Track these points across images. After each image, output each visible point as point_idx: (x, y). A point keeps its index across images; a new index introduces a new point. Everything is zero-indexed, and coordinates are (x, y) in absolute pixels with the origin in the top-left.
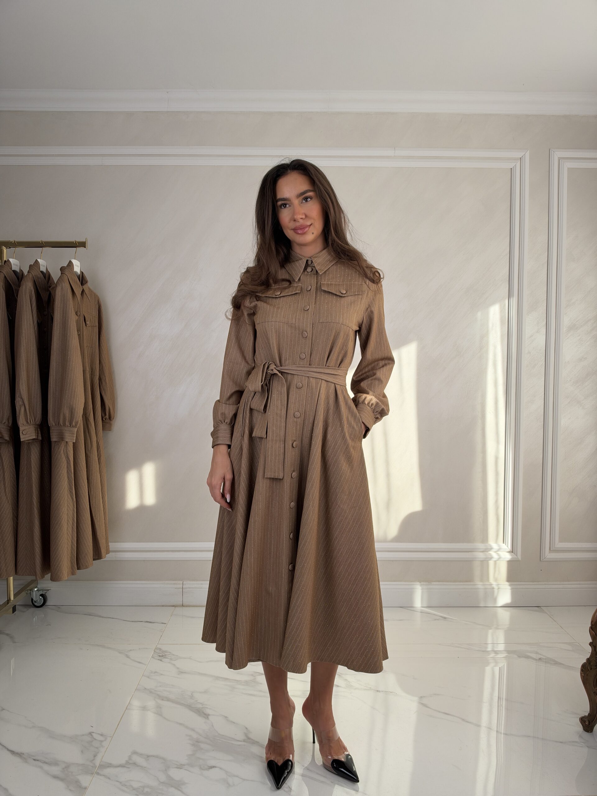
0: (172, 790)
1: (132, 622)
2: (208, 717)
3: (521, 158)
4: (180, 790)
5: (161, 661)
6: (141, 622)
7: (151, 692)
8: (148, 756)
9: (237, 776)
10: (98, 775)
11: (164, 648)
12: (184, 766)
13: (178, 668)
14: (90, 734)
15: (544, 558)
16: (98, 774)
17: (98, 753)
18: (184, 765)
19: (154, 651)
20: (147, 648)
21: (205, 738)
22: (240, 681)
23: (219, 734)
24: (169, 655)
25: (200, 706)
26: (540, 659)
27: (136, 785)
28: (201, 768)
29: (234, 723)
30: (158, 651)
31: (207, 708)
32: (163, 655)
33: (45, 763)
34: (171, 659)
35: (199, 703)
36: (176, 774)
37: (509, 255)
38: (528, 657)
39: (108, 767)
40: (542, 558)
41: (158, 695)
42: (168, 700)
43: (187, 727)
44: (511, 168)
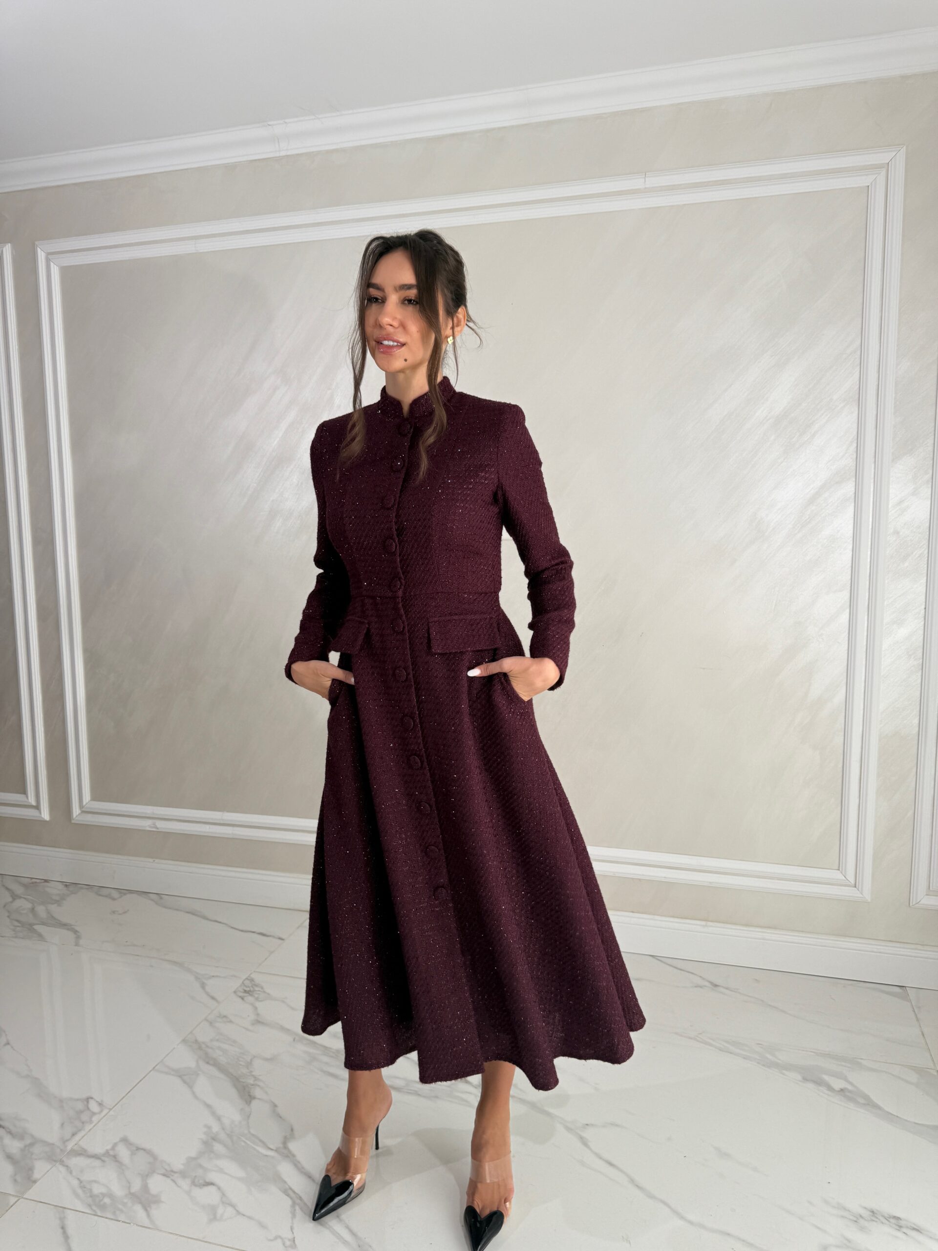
0: (138, 1208)
1: (241, 932)
2: (250, 1102)
3: (888, 163)
4: (146, 1210)
5: (241, 1000)
6: (253, 934)
7: (200, 1048)
8: (138, 1149)
9: (233, 1206)
10: (61, 1164)
11: (258, 978)
12: (172, 1174)
13: (258, 1015)
14: (88, 1099)
15: (917, 904)
16: (62, 1162)
17: (80, 1130)
18: (175, 1172)
19: (243, 983)
20: (235, 976)
21: (228, 1135)
22: (330, 1048)
23: (250, 1132)
24: (259, 991)
25: (251, 1081)
26: (842, 1090)
27: (97, 1190)
28: (194, 1183)
29: (281, 1117)
30: (247, 983)
31: (259, 1086)
32: (250, 991)
33: (10, 1132)
34: (257, 999)
35: (253, 1076)
36: (157, 1184)
37: (859, 353)
38: (819, 1083)
39: (80, 1154)
40: (912, 902)
41: (206, 1054)
42: (216, 1064)
43: (213, 1113)
44: (868, 186)
